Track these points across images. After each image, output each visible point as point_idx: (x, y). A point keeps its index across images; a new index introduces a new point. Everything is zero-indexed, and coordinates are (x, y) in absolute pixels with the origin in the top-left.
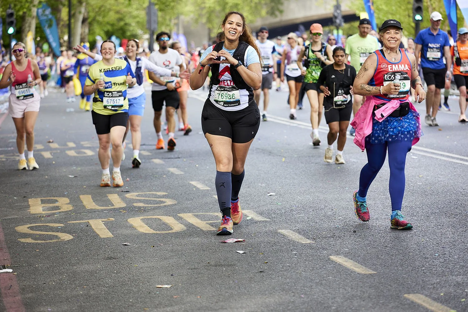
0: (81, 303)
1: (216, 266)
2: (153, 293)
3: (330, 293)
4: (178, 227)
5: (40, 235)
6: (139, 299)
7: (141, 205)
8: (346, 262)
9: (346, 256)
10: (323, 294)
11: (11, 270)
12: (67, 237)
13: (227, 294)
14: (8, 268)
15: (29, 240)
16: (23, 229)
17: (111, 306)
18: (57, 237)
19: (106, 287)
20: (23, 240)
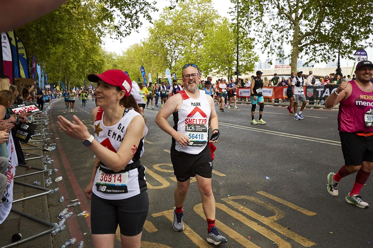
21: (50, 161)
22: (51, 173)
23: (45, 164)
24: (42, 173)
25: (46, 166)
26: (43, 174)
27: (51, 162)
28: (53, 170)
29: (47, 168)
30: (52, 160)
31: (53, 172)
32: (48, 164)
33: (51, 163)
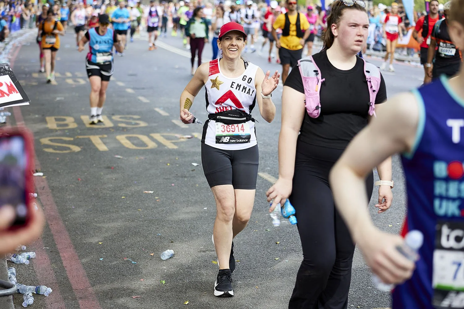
0: (94, 203)
1: (182, 177)
2: (143, 197)
3: (262, 203)
4: (152, 145)
5: (58, 146)
6: (133, 201)
7: (123, 125)
8: (270, 178)
9: (269, 174)
10: (258, 204)
11: (41, 174)
12: (76, 149)
13: (193, 200)
14: (40, 172)
15: (50, 150)
16: (45, 141)
17: (116, 207)
18: (69, 149)
19: (110, 191)
20: (47, 150)
21: (26, 255)
22: (31, 301)
23: (11, 263)
24: (5, 298)
25: (13, 273)
26: (9, 301)
27: (29, 258)
28: (37, 290)
29: (19, 282)
30: (32, 254)
31: (37, 294)
32: (19, 265)
33: (27, 262)
